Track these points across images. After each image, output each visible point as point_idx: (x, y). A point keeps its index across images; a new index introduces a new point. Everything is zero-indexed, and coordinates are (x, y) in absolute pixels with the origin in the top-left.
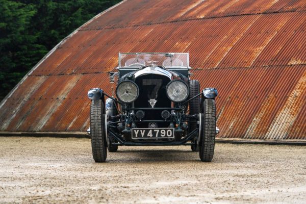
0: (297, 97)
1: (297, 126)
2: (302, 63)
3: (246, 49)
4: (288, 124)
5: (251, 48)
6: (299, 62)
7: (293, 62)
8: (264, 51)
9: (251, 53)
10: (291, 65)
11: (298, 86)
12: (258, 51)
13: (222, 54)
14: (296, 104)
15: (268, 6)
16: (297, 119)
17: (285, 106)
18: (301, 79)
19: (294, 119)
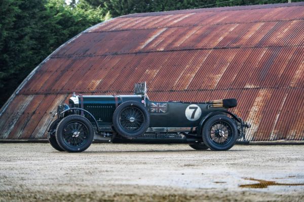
0: (256, 111)
1: (260, 132)
2: (256, 87)
3: (207, 76)
4: (253, 131)
5: (211, 76)
6: (252, 86)
7: (248, 86)
8: (223, 78)
9: (212, 79)
10: (247, 89)
11: (255, 104)
12: (218, 78)
13: (188, 79)
14: (256, 116)
15: (215, 43)
16: (259, 127)
17: (248, 118)
18: (257, 98)
19: (257, 127)
